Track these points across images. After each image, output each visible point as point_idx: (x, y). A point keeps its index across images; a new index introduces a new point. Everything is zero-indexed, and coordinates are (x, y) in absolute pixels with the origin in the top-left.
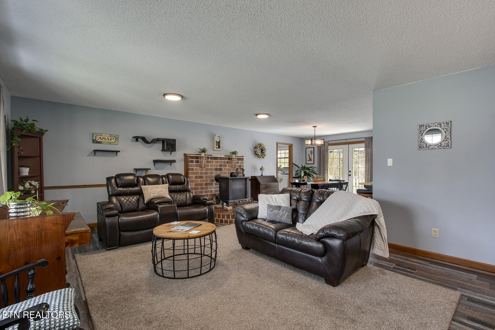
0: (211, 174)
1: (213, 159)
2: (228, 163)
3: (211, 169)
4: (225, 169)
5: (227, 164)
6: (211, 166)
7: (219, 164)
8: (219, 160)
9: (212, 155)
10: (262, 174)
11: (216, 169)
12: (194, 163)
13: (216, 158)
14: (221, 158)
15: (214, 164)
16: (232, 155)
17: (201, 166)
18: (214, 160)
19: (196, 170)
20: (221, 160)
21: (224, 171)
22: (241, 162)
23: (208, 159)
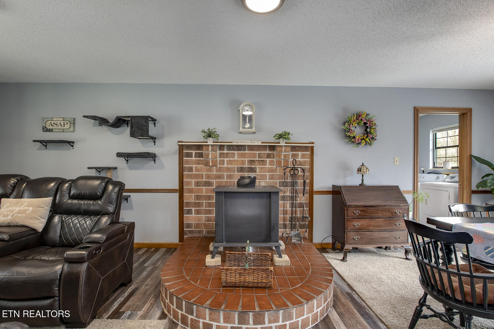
0: (231, 179)
1: (234, 150)
2: (269, 156)
3: (228, 169)
4: (261, 168)
5: (268, 160)
6: (229, 162)
7: (247, 159)
8: (247, 152)
9: (232, 142)
10: (363, 181)
11: (241, 170)
12: (194, 158)
13: (240, 148)
14: (251, 148)
15: (236, 159)
16: (277, 141)
17: (207, 164)
18: (236, 152)
19: (197, 170)
20: (251, 150)
21: (261, 172)
22: (303, 154)
23: (223, 150)
